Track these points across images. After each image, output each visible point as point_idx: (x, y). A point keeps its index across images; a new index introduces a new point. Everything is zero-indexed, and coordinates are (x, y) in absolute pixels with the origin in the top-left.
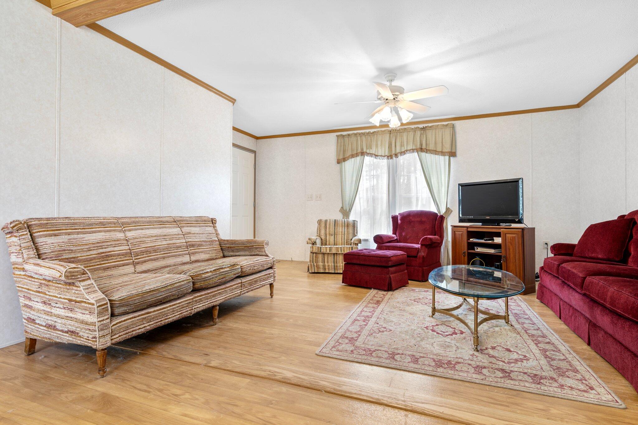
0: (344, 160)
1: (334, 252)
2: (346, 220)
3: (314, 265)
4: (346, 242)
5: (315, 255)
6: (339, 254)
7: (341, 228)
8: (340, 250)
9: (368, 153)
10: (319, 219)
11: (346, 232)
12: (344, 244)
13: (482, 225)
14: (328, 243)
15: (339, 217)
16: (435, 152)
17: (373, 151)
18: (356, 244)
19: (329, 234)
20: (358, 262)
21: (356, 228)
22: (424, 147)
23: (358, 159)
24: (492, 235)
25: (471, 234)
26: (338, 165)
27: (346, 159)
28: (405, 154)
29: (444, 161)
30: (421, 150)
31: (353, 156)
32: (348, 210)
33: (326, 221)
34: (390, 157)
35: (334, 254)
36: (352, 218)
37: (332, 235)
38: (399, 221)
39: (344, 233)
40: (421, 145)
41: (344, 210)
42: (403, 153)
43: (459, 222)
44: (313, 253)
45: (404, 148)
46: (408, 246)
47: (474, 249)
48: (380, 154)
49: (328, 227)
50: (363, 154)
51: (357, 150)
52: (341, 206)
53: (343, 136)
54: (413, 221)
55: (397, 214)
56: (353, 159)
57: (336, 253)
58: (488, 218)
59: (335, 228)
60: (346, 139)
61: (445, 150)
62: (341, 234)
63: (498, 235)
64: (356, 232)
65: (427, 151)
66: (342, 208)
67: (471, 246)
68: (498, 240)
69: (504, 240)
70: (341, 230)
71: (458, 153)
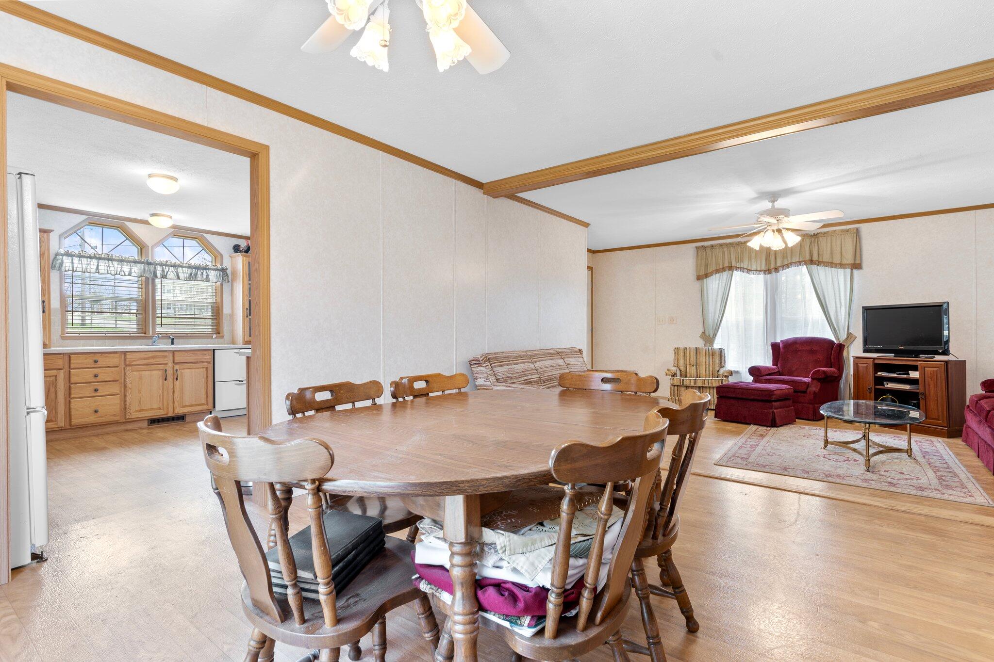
0: (707, 276)
1: (699, 385)
2: (710, 348)
3: (675, 399)
4: (711, 374)
5: (676, 388)
6: (706, 387)
7: (704, 357)
8: (706, 383)
9: (739, 268)
10: (676, 346)
11: (711, 363)
12: (709, 376)
13: (895, 357)
14: (688, 375)
15: (700, 344)
16: (831, 264)
17: (745, 265)
18: (726, 376)
19: (690, 364)
20: (734, 396)
21: (723, 358)
22: (815, 258)
23: (725, 274)
24: (906, 369)
25: (878, 367)
26: (698, 282)
27: (709, 275)
28: (789, 267)
29: (845, 276)
30: (812, 262)
31: (717, 271)
32: (711, 336)
33: (685, 349)
34: (768, 271)
35: (700, 387)
36: (717, 345)
37: (693, 366)
38: (781, 350)
39: (708, 364)
40: (811, 256)
41: (706, 336)
42: (787, 266)
43: (864, 352)
44: (674, 386)
45: (788, 260)
46: (795, 380)
47: (884, 385)
48: (754, 268)
49: (688, 356)
50: (731, 268)
51: (723, 264)
52: (702, 330)
53: (704, 248)
54: (801, 350)
55: (778, 341)
56: (718, 275)
57: (703, 387)
58: (903, 348)
59: (696, 358)
60: (708, 251)
61: (845, 262)
62: (704, 364)
63: (915, 368)
64: (723, 362)
65: (819, 263)
66: (704, 333)
67: (879, 381)
68: (914, 375)
69: (923, 374)
70: (704, 360)
71: (864, 265)
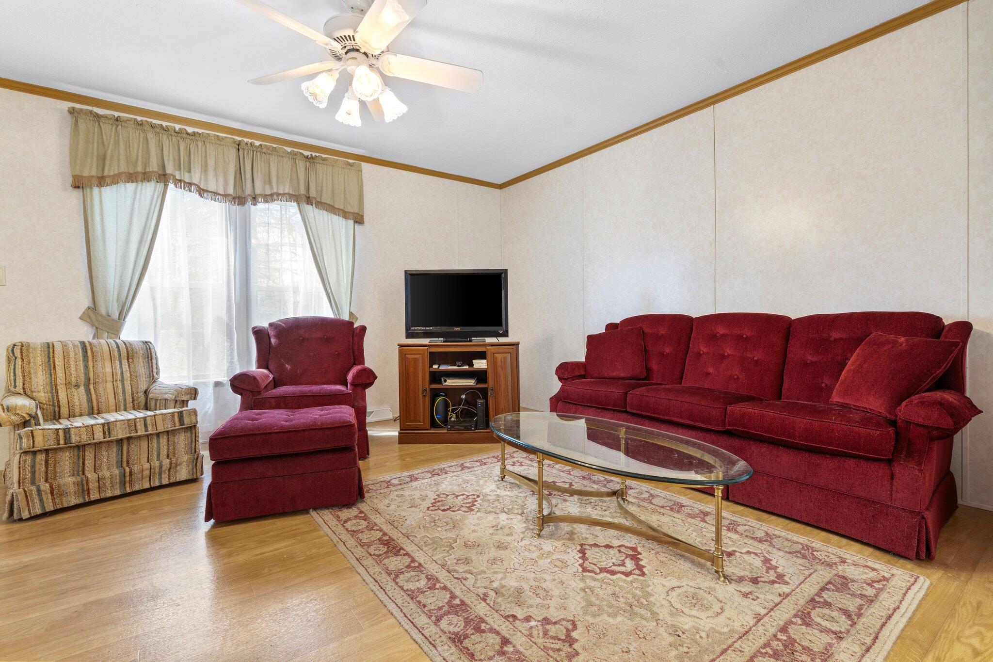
0: (102, 181)
1: (120, 437)
2: (117, 341)
3: (39, 491)
4: (129, 399)
5: (41, 457)
6: (139, 437)
7: (108, 364)
8: (140, 426)
9: (180, 181)
10: (19, 338)
11: (127, 375)
12: (125, 405)
13: (444, 342)
14: (64, 411)
15: (84, 333)
16: (331, 208)
17: (196, 177)
19: (68, 384)
21: (154, 361)
22: (313, 193)
23: (149, 189)
24: (469, 357)
25: (435, 357)
26: (77, 194)
27: (108, 180)
28: (273, 200)
29: (347, 229)
30: (309, 200)
31: (131, 178)
32: (115, 315)
33: (49, 348)
34: (240, 200)
35: (120, 442)
36: (129, 334)
37: (77, 386)
38: (273, 341)
39: (119, 377)
40: (308, 189)
41: (101, 316)
42: (269, 198)
43: (407, 337)
44: (34, 453)
47: (440, 383)
48: (212, 187)
49: (59, 363)
50: (163, 178)
51: (146, 164)
52: (85, 302)
53: (97, 116)
54: (307, 339)
55: (265, 324)
56: (131, 187)
57: (129, 438)
58: (457, 329)
59: (86, 367)
60: (106, 128)
61: (349, 209)
62: (110, 378)
63: (482, 355)
64: (155, 370)
65: (320, 205)
66: (93, 308)
67: (436, 377)
68: (480, 364)
69: (493, 363)
70: (109, 370)
